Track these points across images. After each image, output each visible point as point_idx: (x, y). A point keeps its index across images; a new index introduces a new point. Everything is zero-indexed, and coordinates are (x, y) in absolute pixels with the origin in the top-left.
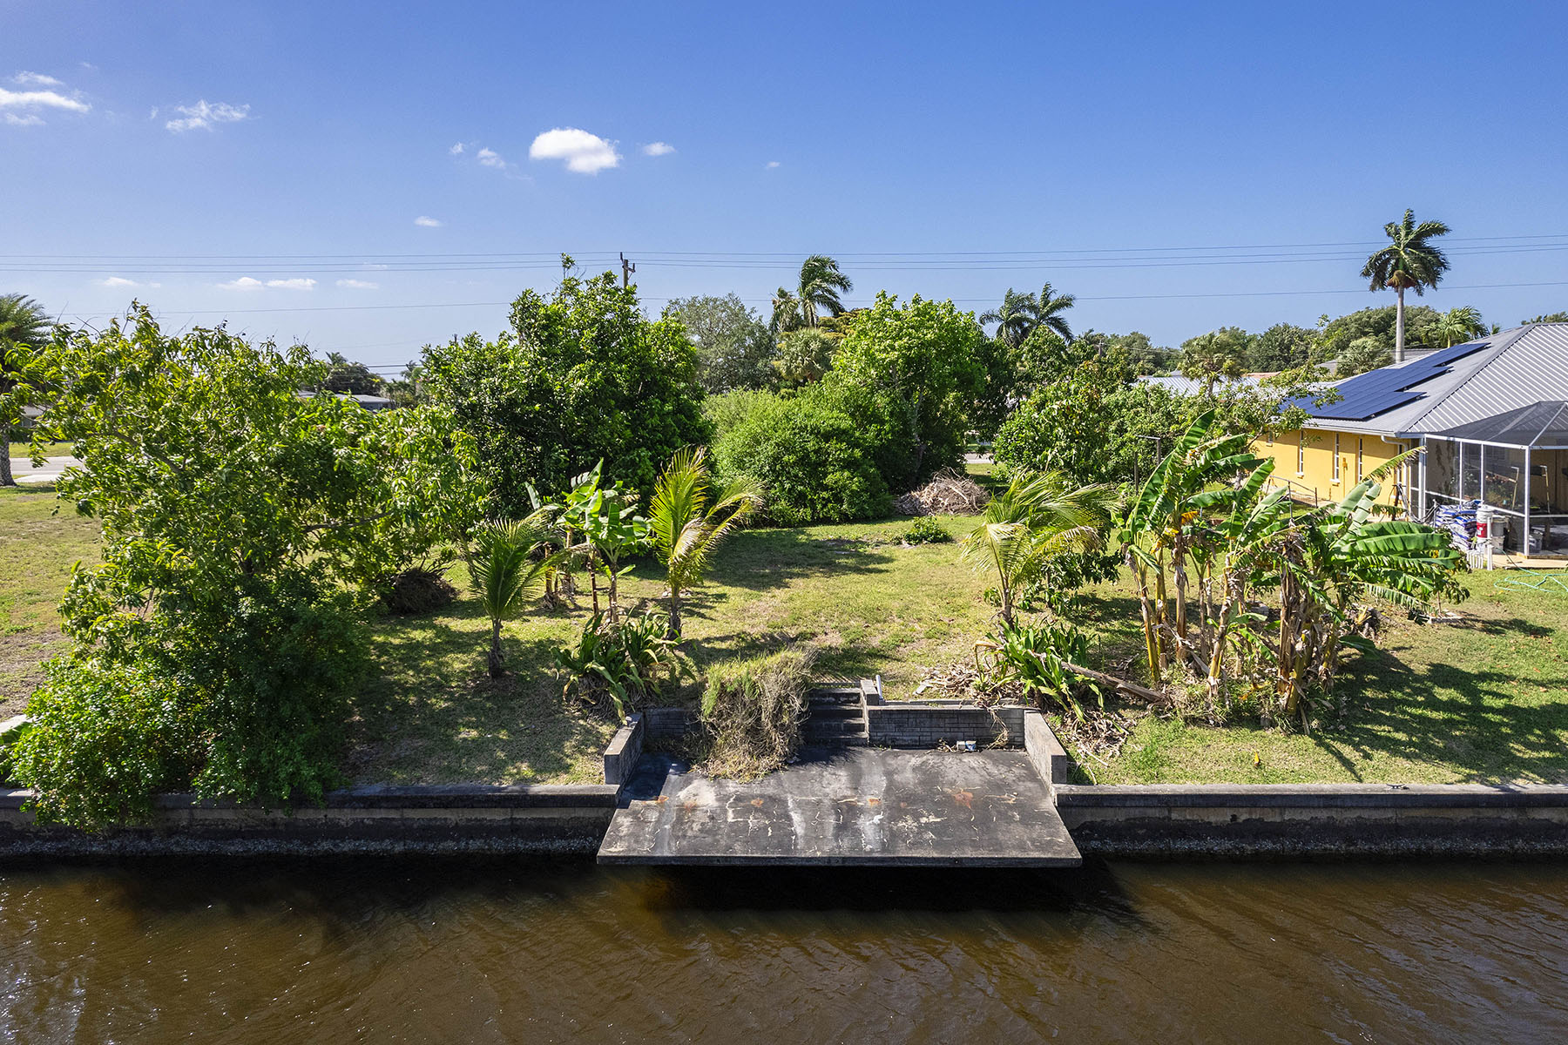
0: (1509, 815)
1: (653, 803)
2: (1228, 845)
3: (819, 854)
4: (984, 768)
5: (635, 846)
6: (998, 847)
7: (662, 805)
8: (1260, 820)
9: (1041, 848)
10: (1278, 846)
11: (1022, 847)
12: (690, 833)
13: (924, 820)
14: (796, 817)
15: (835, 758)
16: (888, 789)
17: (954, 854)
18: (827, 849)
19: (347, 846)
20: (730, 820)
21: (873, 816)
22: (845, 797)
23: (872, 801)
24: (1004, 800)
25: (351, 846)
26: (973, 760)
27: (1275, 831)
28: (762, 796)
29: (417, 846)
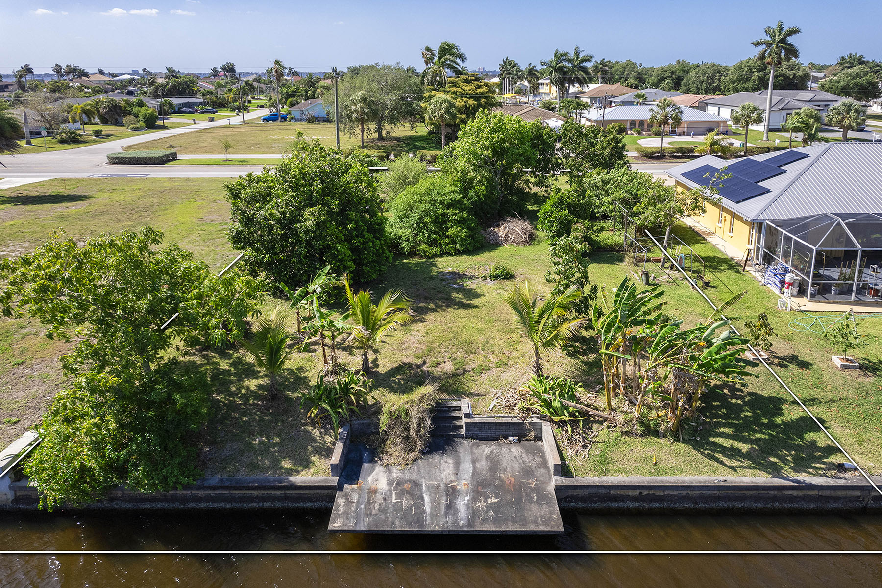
1: (355, 486)
2: (637, 505)
3: (437, 528)
4: (521, 457)
5: (346, 521)
6: (524, 522)
7: (360, 488)
9: (545, 523)
11: (536, 523)
12: (374, 512)
13: (489, 501)
14: (427, 498)
15: (447, 448)
16: (473, 474)
17: (503, 528)
18: (441, 524)
19: (203, 505)
20: (394, 501)
21: (464, 497)
22: (452, 481)
23: (465, 484)
24: (530, 484)
25: (205, 505)
26: (516, 450)
27: (660, 499)
28: (410, 481)
29: (238, 505)
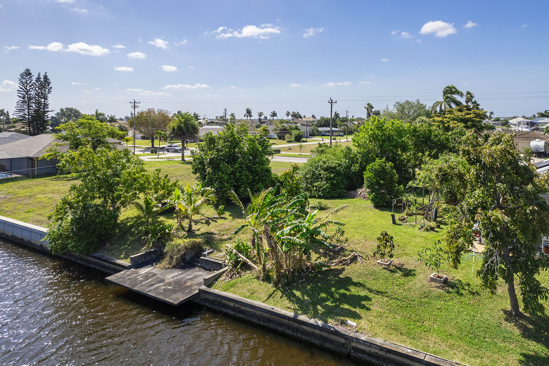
0: (296, 325)
2: (233, 313)
6: (167, 297)
7: (135, 271)
8: (240, 308)
10: (244, 316)
11: (171, 298)
13: (168, 287)
20: (138, 277)
21: (162, 284)
22: (167, 278)
23: (170, 280)
24: (193, 287)
27: (243, 312)
28: (154, 274)
